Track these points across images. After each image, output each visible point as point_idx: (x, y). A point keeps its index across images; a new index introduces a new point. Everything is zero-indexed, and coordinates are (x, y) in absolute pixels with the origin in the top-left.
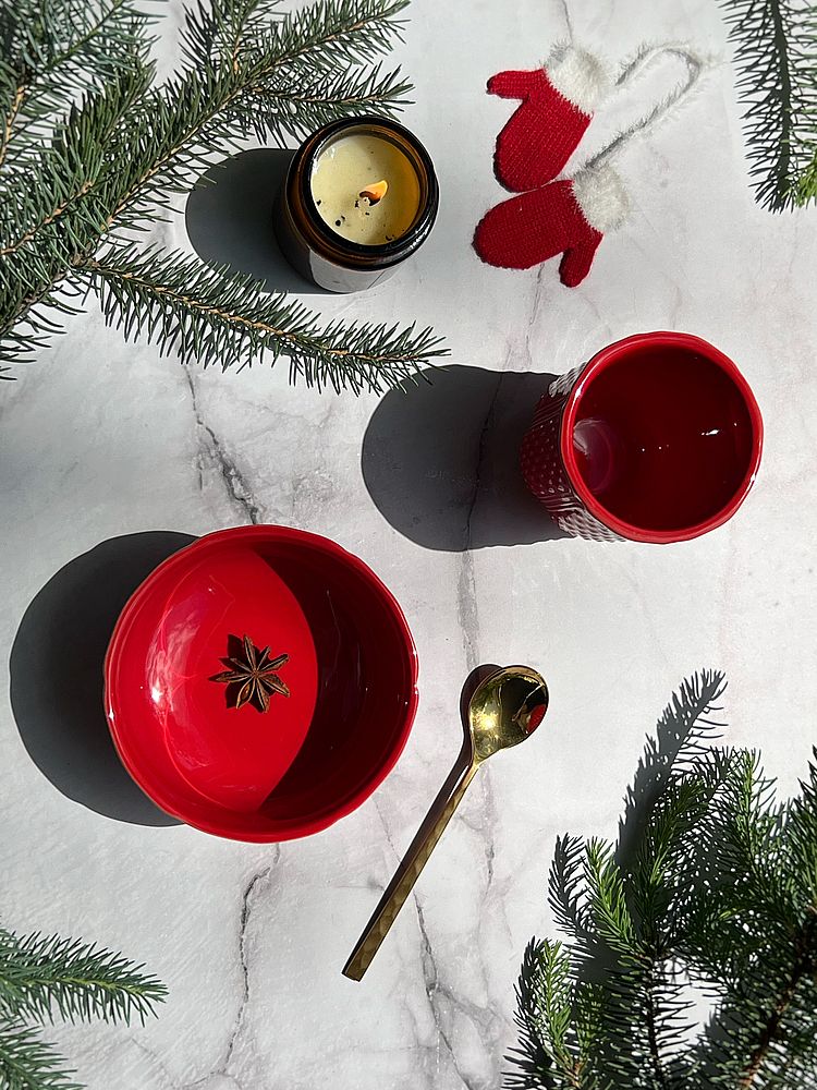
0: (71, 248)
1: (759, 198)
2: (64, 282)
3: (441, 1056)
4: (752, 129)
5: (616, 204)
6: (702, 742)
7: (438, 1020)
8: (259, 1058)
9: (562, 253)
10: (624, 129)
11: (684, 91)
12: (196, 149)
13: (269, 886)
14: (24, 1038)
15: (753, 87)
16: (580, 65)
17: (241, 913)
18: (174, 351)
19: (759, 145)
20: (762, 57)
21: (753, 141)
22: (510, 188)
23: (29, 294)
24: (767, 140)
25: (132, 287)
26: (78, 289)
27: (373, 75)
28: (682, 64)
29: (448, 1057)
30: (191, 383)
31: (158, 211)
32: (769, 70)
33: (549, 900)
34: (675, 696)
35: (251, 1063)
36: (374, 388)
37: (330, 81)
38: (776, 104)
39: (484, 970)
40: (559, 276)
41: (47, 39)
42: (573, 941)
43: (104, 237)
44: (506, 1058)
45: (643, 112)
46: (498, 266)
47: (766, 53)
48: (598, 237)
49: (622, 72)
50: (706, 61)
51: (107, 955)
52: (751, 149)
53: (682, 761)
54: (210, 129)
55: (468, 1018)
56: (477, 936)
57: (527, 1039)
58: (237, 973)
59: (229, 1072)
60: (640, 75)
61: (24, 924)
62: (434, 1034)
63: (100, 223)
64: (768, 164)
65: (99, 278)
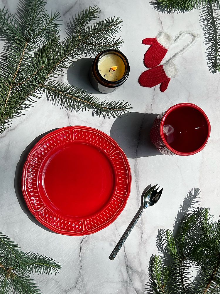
0: (39, 82)
1: (209, 70)
2: (37, 90)
3: (129, 284)
4: (208, 53)
5: (174, 71)
6: (194, 206)
7: (129, 275)
8: (84, 284)
9: (160, 84)
10: (176, 53)
11: (191, 43)
12: (70, 58)
13: (87, 241)
14: (26, 278)
15: (208, 42)
16: (165, 37)
17: (80, 247)
18: (64, 108)
19: (210, 57)
20: (210, 35)
21: (208, 56)
22: (147, 67)
23: (28, 93)
24: (212, 55)
25: (54, 91)
26: (40, 92)
27: (114, 39)
28: (190, 36)
29: (131, 284)
30: (68, 116)
31: (60, 73)
32: (212, 38)
33: (156, 245)
34: (187, 195)
35: (82, 285)
36: (113, 117)
37: (103, 41)
38: (214, 46)
39: (140, 262)
40: (160, 89)
41: (33, 30)
42: (162, 255)
43: (47, 79)
44: (146, 284)
45: (181, 49)
46: (144, 87)
47: (211, 34)
48: (169, 79)
49: (175, 38)
50: (196, 36)
51: (47, 258)
52: (208, 58)
53: (189, 211)
54: (73, 53)
55: (136, 274)
56: (138, 254)
57: (151, 280)
58: (79, 262)
59: (77, 287)
60: (180, 39)
61: (26, 249)
62: (127, 278)
63: (46, 76)
64: (212, 61)
65: (45, 90)
